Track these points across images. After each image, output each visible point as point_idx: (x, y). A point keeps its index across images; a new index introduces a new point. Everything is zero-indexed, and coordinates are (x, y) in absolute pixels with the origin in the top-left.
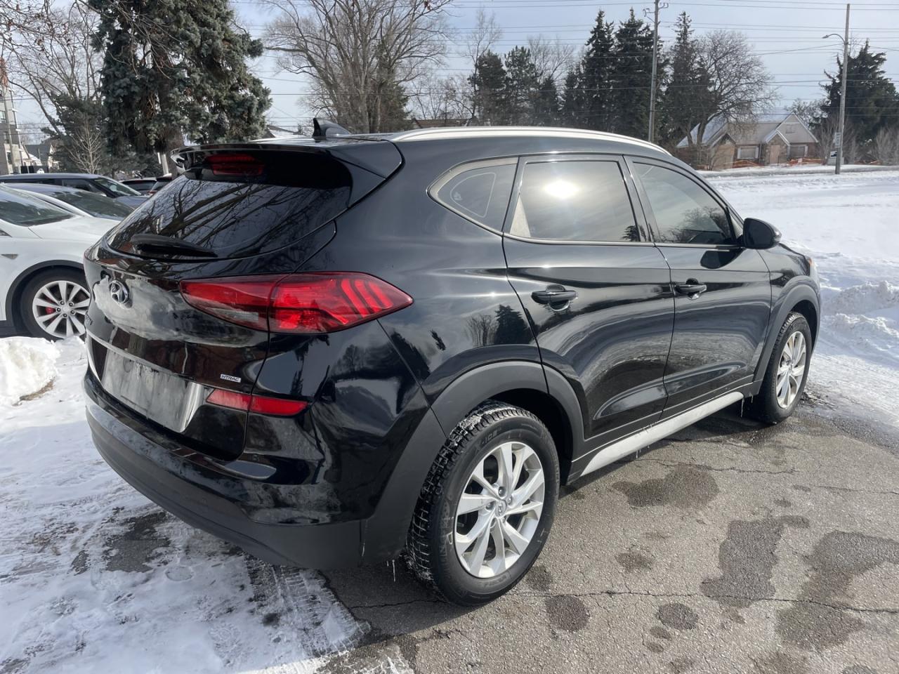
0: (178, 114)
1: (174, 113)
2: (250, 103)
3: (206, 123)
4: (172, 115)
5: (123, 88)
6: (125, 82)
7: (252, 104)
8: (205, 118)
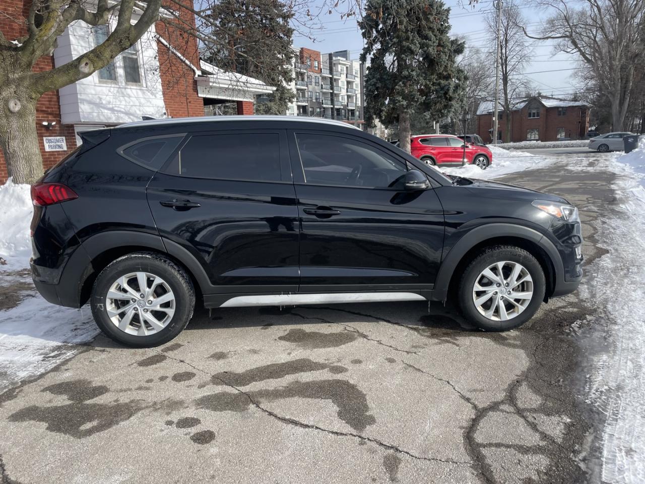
0: (400, 99)
1: (397, 98)
2: (447, 87)
3: (417, 103)
4: (397, 100)
5: (372, 85)
6: (373, 81)
7: (449, 87)
8: (416, 100)
